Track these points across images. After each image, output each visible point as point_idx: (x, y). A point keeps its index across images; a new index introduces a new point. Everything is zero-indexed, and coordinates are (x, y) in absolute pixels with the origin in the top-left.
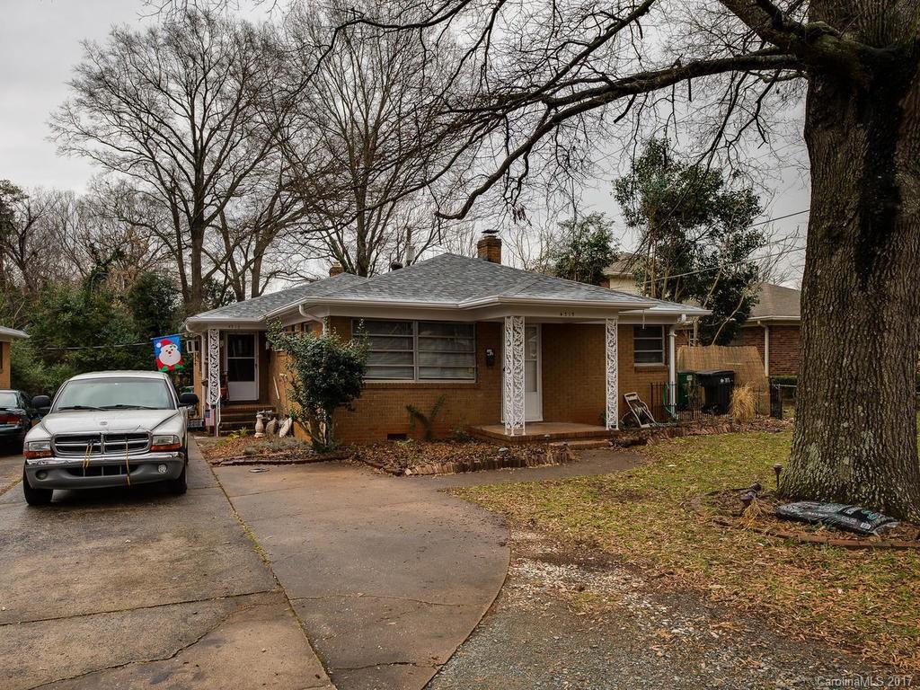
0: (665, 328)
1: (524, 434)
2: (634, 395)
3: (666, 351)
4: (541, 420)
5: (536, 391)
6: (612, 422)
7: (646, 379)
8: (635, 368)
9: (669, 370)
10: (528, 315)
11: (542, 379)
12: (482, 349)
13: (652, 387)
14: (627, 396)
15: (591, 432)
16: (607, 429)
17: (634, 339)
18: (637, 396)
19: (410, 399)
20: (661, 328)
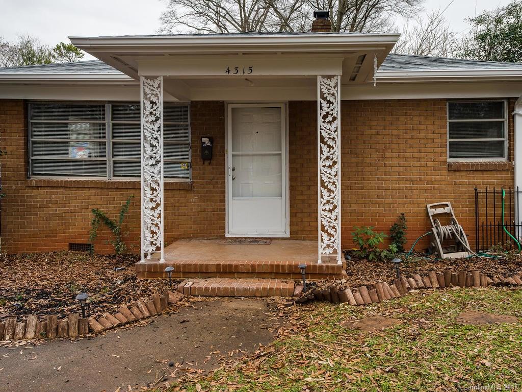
0: (509, 104)
1: (162, 261)
2: (447, 206)
3: (510, 140)
4: (288, 235)
5: (281, 195)
6: (329, 251)
7: (467, 181)
8: (450, 165)
9: (513, 168)
10: (169, 74)
11: (291, 179)
12: (197, 137)
13: (477, 194)
14: (431, 207)
15: (283, 266)
16: (320, 262)
17: (448, 121)
18: (450, 207)
19: (99, 202)
20: (503, 103)
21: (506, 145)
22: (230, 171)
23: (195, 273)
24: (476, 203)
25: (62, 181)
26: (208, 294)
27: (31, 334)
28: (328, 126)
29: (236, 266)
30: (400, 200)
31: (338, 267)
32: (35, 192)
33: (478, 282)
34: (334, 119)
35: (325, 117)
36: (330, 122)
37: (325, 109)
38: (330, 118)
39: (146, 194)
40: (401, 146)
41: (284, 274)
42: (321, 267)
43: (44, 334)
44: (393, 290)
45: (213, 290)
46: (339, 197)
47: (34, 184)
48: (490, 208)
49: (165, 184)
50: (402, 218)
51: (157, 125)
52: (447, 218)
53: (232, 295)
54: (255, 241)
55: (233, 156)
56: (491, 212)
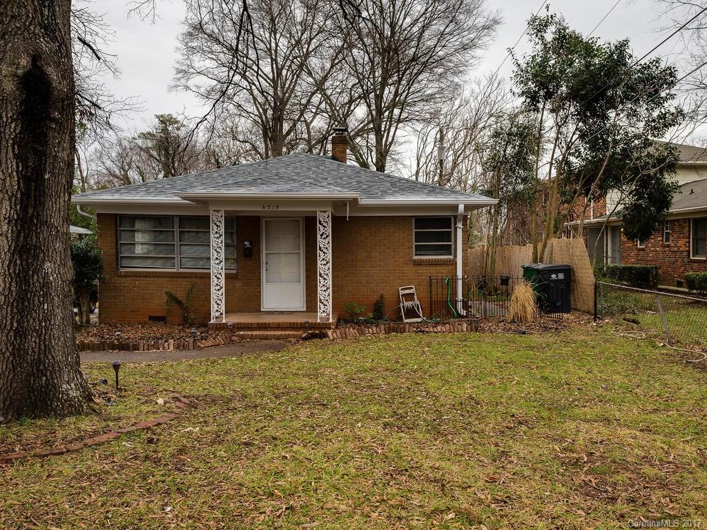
0: (454, 219)
1: (224, 321)
2: (412, 288)
3: (455, 244)
4: (305, 309)
5: (300, 282)
6: (324, 314)
7: (426, 271)
8: (414, 261)
9: (456, 263)
10: (227, 209)
11: (307, 270)
12: (240, 241)
13: (431, 280)
14: (401, 290)
15: (297, 323)
16: (319, 321)
17: (415, 230)
18: (414, 289)
19: (170, 287)
20: (451, 218)
21: (453, 247)
22: (264, 265)
23: (245, 328)
24: (431, 286)
25: (144, 272)
26: (252, 337)
27: (171, 348)
28: (324, 241)
29: (269, 324)
30: (381, 285)
31: (330, 324)
32: (123, 280)
33: (407, 331)
34: (327, 236)
35: (322, 235)
36: (324, 238)
37: (322, 231)
38: (325, 236)
39: (214, 281)
40: (383, 247)
41: (297, 328)
42: (319, 323)
43: (177, 347)
44: (355, 333)
45: (256, 335)
46: (330, 283)
47: (123, 274)
48: (440, 290)
49: (226, 274)
50: (382, 296)
51: (220, 239)
52: (409, 297)
53: (266, 338)
54: (282, 312)
55: (266, 254)
56: (440, 293)
